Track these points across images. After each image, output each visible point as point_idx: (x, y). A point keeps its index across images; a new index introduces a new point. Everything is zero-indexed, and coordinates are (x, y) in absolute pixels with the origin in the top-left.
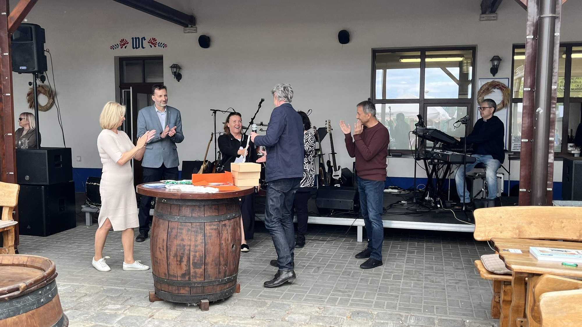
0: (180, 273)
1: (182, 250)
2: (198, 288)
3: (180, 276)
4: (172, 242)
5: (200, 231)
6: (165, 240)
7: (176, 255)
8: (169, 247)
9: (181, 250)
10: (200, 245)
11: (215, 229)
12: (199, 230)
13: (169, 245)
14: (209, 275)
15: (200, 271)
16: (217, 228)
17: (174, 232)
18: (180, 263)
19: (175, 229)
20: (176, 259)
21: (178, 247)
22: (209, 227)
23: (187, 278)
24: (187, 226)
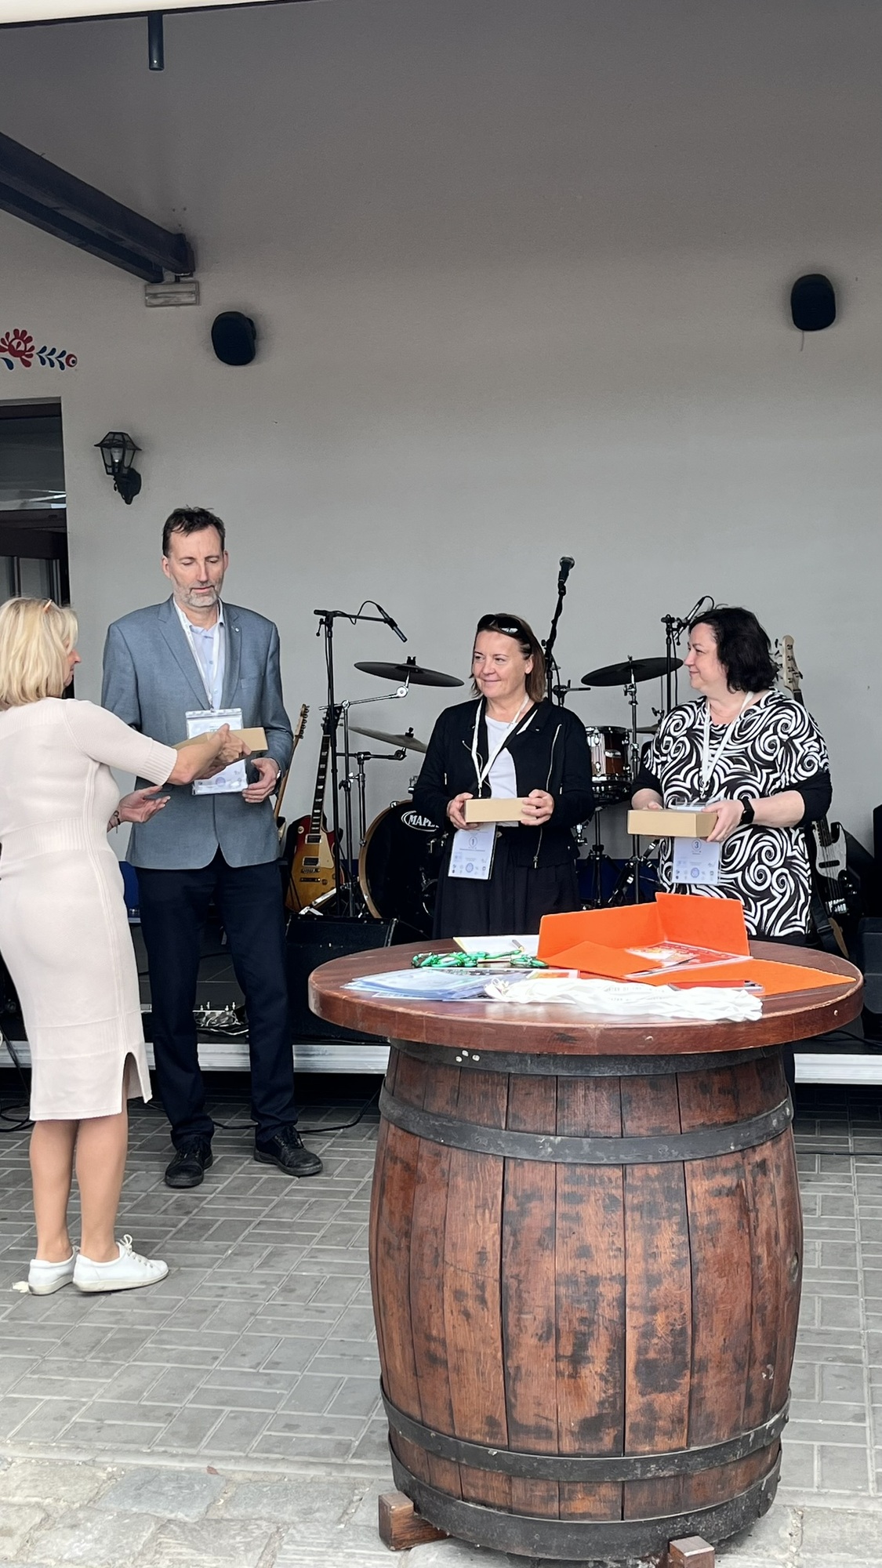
0: (571, 1414)
1: (584, 1306)
2: (659, 1485)
3: (576, 1429)
4: (528, 1261)
5: (666, 1205)
6: (490, 1256)
7: (551, 1332)
8: (512, 1292)
9: (578, 1301)
10: (671, 1274)
11: (730, 1192)
12: (660, 1198)
13: (516, 1277)
14: (708, 1416)
15: (669, 1402)
16: (735, 1184)
17: (538, 1214)
18: (575, 1370)
19: (541, 1199)
20: (550, 1350)
21: (562, 1290)
22: (706, 1184)
23: (607, 1441)
24: (602, 1182)
